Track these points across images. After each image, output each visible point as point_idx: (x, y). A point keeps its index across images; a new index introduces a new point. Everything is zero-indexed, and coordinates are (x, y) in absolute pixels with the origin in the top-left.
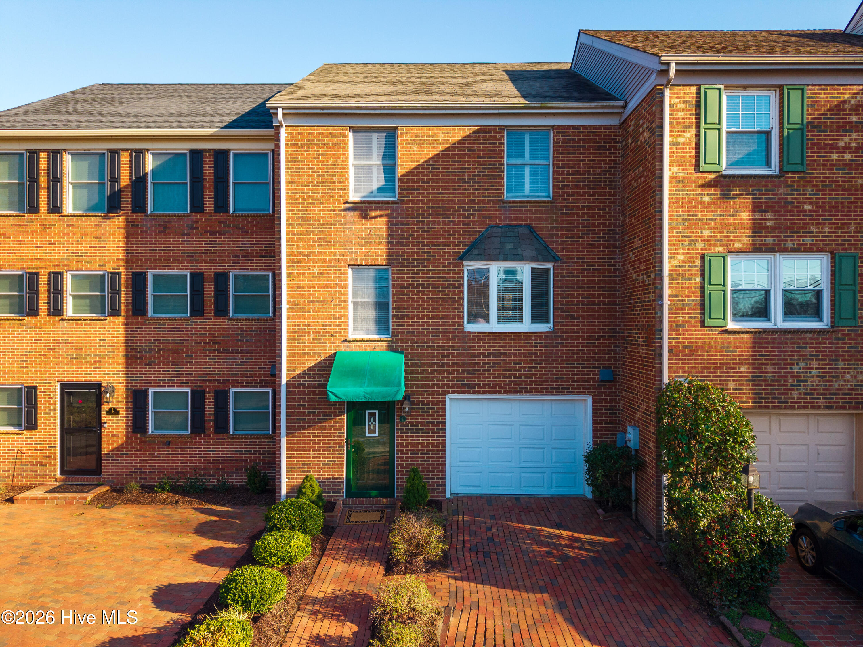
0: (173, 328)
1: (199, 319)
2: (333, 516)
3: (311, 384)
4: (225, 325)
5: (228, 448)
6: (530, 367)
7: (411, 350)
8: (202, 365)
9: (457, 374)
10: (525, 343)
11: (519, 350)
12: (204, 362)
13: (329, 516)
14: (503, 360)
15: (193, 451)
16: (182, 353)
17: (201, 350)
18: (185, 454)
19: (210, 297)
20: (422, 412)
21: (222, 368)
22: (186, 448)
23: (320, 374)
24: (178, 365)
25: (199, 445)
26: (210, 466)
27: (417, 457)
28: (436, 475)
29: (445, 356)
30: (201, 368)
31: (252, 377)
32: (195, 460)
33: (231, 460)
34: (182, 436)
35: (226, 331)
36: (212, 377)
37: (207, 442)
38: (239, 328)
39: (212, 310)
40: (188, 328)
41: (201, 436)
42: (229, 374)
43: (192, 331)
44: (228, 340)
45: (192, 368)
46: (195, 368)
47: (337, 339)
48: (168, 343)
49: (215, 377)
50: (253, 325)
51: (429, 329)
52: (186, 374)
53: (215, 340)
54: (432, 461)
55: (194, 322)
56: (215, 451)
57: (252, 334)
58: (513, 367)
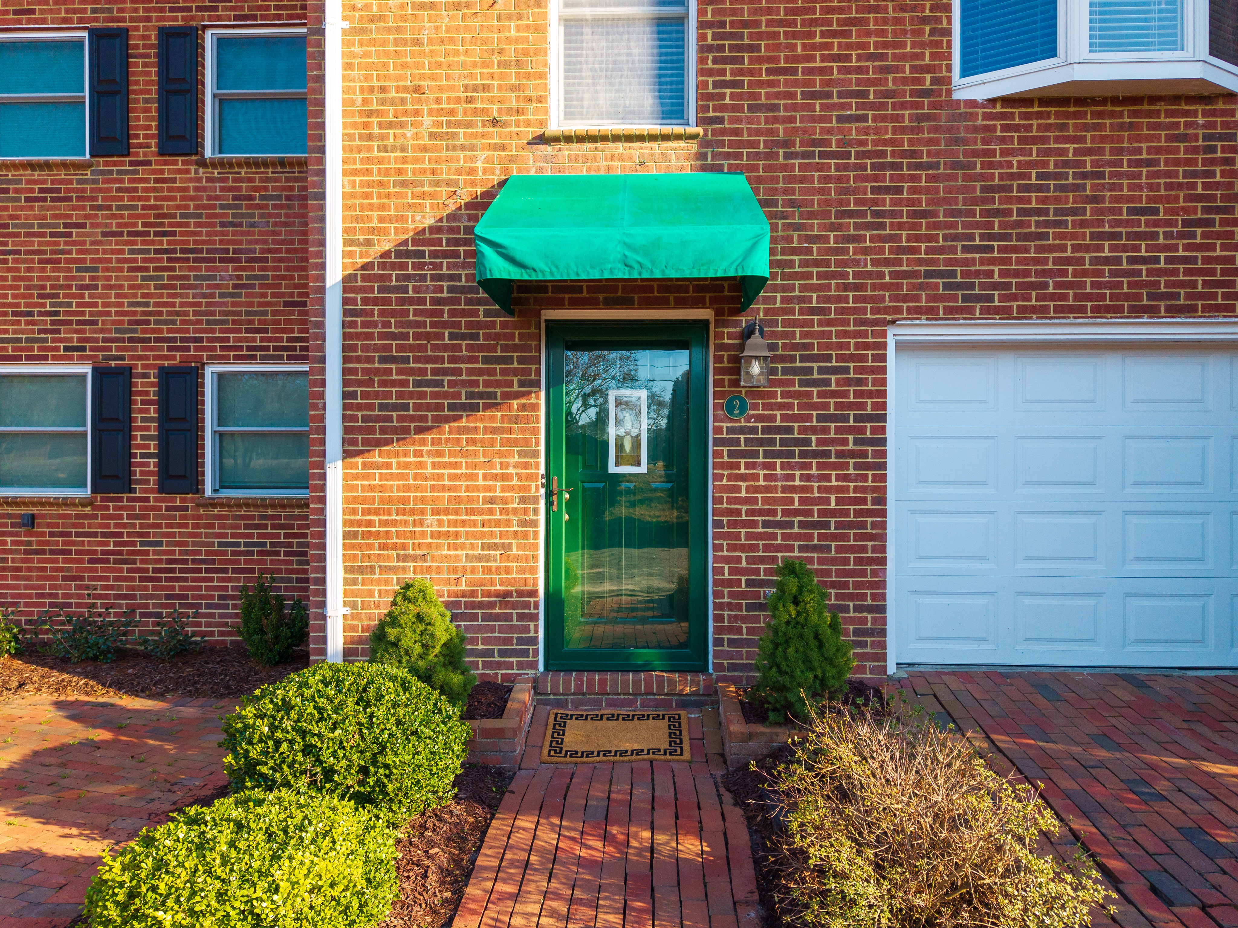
0: (41, 190)
1: (115, 164)
2: (500, 733)
3: (426, 289)
4: (191, 180)
5: (199, 535)
6: (1186, 223)
7: (767, 168)
8: (125, 296)
9: (929, 250)
10: (1169, 138)
11: (1149, 163)
12: (131, 287)
13: (486, 733)
14: (1094, 200)
15: (99, 544)
16: (68, 261)
17: (122, 252)
18: (78, 552)
19: (146, 101)
20: (802, 383)
21: (182, 304)
22: (78, 534)
23: (455, 254)
24: (57, 296)
25: (116, 526)
26: (146, 588)
27: (785, 537)
28: (852, 597)
29: (887, 190)
30: (121, 304)
31: (266, 331)
32: (104, 570)
33: (208, 571)
34: (66, 502)
35: (192, 199)
36: (154, 331)
37: (137, 517)
38: (230, 189)
39: (152, 136)
40: (84, 190)
41: (121, 500)
42: (200, 322)
43: (95, 199)
44: (197, 225)
45: (95, 305)
46: (104, 305)
47: (510, 136)
48: (27, 235)
49: (161, 331)
50: (268, 180)
51: (829, 95)
52: (79, 322)
53: (162, 225)
54: (839, 549)
55: (102, 173)
56: (160, 544)
57: (266, 207)
58: (1127, 223)
